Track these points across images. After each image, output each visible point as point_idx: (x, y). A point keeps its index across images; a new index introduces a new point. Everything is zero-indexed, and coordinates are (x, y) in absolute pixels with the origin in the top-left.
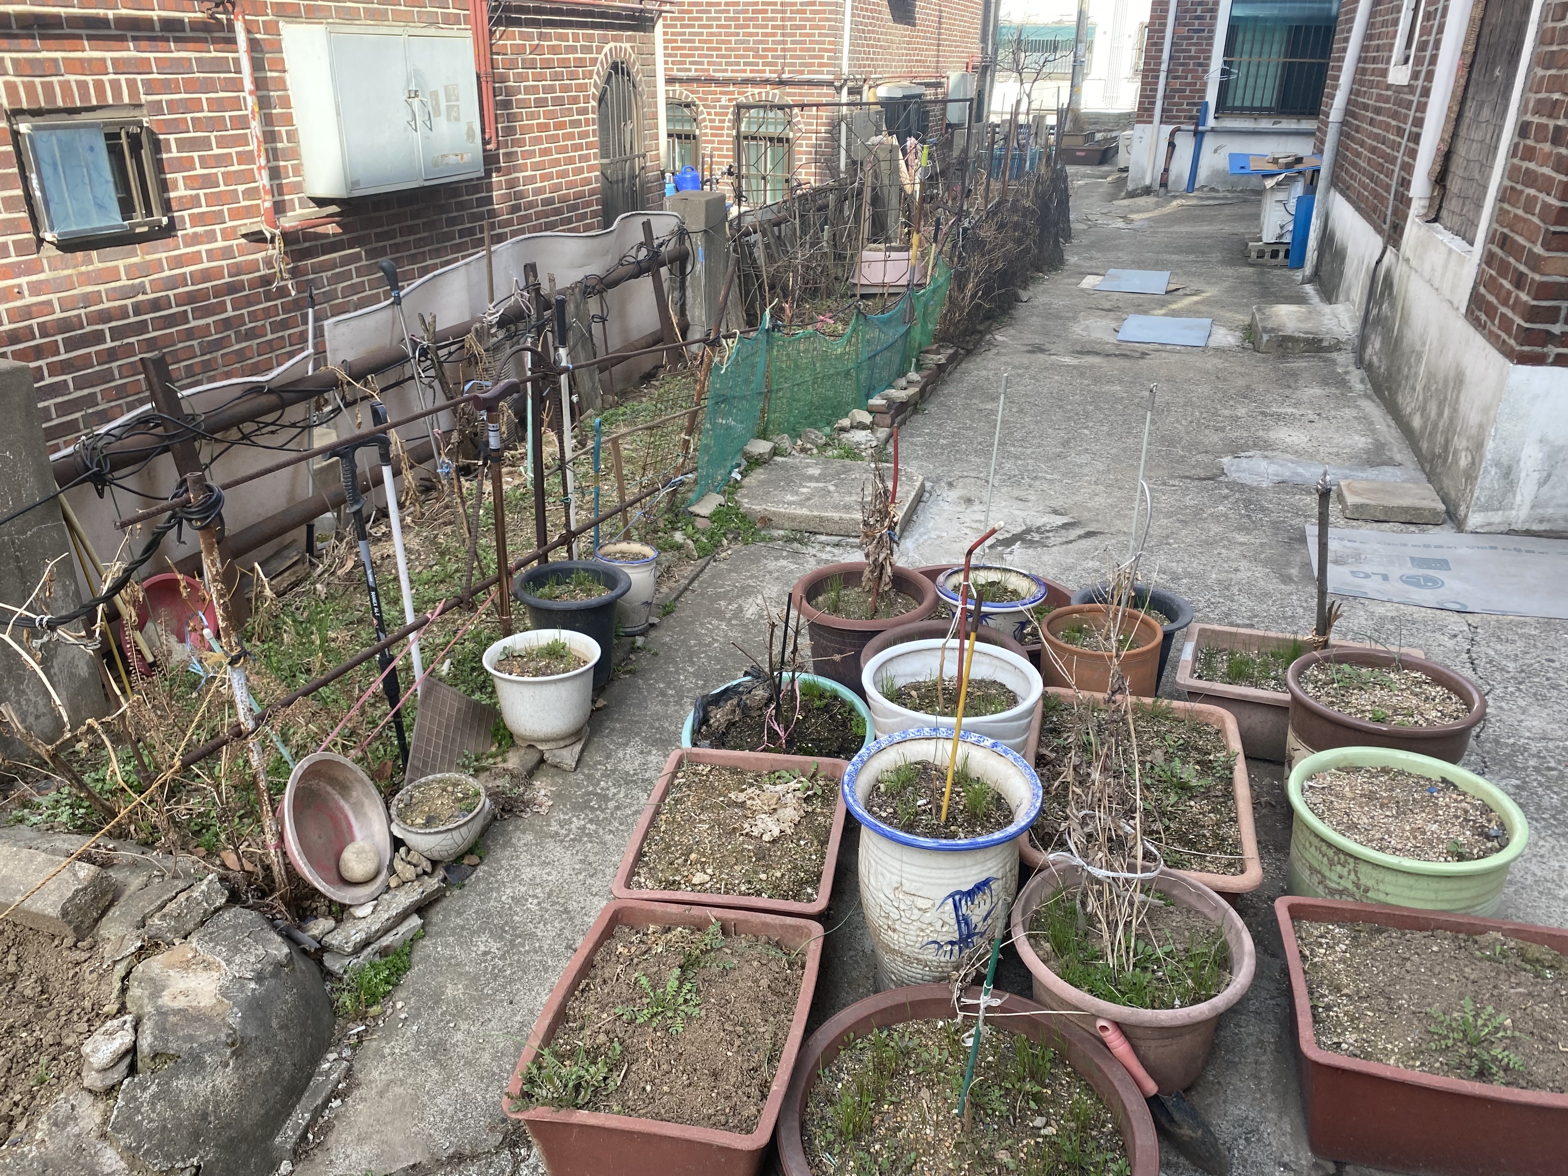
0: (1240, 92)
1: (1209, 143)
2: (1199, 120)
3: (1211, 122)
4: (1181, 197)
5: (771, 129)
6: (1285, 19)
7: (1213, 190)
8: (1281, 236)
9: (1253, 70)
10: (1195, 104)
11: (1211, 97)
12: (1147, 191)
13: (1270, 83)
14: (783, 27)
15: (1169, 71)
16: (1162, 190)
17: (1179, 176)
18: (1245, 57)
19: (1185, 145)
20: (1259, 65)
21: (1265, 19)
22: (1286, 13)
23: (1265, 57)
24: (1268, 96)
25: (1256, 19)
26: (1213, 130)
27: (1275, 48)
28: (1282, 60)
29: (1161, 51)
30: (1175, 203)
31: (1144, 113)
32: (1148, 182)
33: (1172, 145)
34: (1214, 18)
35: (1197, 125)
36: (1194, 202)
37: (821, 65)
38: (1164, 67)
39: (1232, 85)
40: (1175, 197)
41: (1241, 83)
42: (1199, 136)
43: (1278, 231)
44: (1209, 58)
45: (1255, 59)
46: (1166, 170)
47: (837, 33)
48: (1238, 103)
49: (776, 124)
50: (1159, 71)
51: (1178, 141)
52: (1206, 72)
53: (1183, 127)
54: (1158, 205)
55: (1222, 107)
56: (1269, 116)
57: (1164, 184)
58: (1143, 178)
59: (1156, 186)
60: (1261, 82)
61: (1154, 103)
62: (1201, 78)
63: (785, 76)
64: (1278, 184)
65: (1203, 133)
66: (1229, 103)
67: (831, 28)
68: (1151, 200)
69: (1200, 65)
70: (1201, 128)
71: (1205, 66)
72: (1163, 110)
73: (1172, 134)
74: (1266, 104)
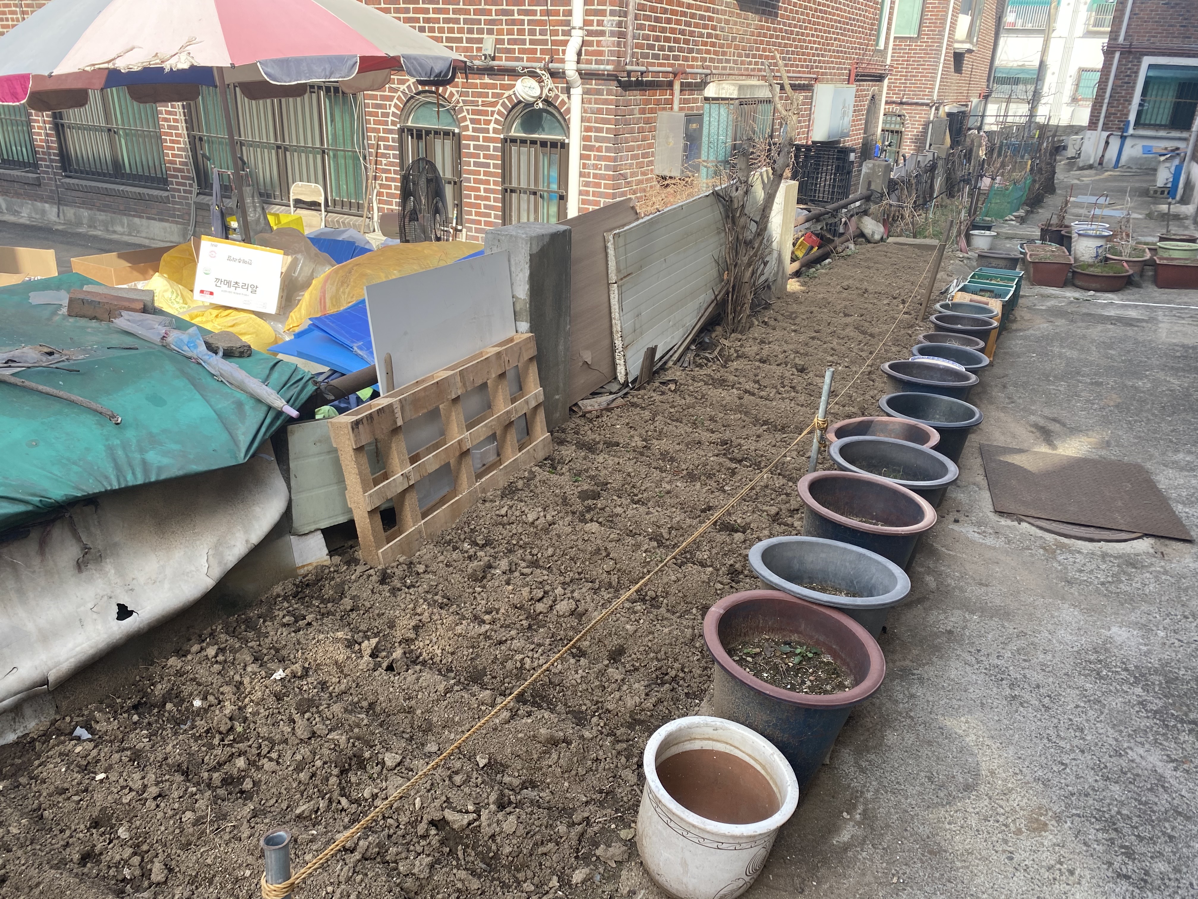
0: (1149, 116)
1: (1128, 142)
2: (1124, 129)
3: (1131, 131)
4: (1110, 171)
5: (893, 126)
6: (1177, 78)
7: (1129, 167)
8: (1166, 184)
9: (1157, 105)
10: (1122, 121)
11: (1132, 118)
12: (1091, 167)
13: (1166, 111)
14: (906, 76)
15: (1109, 103)
16: (1100, 167)
17: (1110, 160)
18: (1153, 98)
19: (1115, 144)
20: (1161, 102)
21: (1166, 78)
22: (1178, 75)
23: (1164, 98)
24: (1164, 116)
25: (1161, 78)
26: (1132, 136)
27: (1171, 93)
28: (1174, 100)
29: (1105, 92)
30: (1107, 174)
31: (1093, 124)
32: (1091, 162)
33: (1107, 143)
34: (1136, 76)
35: (1123, 132)
36: (1118, 173)
37: (924, 95)
38: (1106, 101)
39: (1144, 112)
40: (1107, 171)
41: (1150, 111)
42: (1123, 138)
43: (1165, 181)
44: (1132, 97)
45: (1159, 98)
46: (1103, 156)
47: (934, 79)
48: (1147, 122)
49: (895, 124)
50: (1103, 103)
51: (1111, 140)
52: (1130, 104)
53: (1115, 133)
54: (1096, 174)
55: (1137, 124)
56: (1165, 129)
57: (1101, 163)
58: (1089, 160)
59: (1096, 165)
60: (1161, 111)
61: (1099, 120)
62: (1127, 108)
63: (904, 100)
64: (1167, 159)
65: (1126, 137)
66: (1142, 122)
67: (932, 77)
68: (1092, 172)
69: (1127, 101)
70: (1125, 134)
71: (1130, 102)
72: (1104, 124)
73: (1108, 137)
74: (1163, 123)
